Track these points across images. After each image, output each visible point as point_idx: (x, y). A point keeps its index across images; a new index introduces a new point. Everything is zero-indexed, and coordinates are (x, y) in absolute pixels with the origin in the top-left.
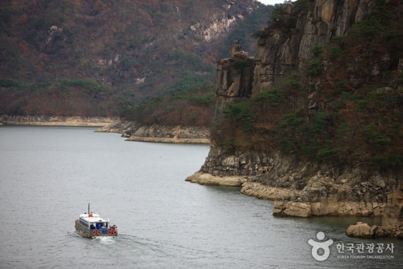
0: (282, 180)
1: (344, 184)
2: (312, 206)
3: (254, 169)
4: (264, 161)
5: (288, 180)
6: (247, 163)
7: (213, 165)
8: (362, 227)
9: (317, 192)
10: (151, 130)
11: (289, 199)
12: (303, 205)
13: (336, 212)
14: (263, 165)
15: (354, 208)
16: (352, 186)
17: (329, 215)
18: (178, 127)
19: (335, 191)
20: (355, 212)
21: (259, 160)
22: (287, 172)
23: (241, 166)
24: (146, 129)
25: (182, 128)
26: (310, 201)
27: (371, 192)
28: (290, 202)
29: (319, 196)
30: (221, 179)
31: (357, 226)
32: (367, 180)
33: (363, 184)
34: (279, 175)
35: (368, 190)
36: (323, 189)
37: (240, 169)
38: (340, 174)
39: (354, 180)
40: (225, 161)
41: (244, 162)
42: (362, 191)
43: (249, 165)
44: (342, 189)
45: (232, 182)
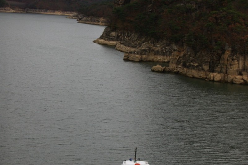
0: (133, 44)
1: (158, 47)
2: (141, 57)
3: (124, 38)
4: (129, 35)
5: (136, 44)
6: (121, 35)
7: (105, 36)
8: (159, 67)
9: (144, 50)
10: (90, 19)
11: (131, 53)
12: (137, 56)
13: (153, 60)
14: (128, 37)
15: (161, 58)
16: (162, 48)
17: (149, 61)
18: (102, 18)
19: (153, 50)
20: (162, 60)
21: (127, 34)
22: (136, 40)
23: (118, 37)
24: (87, 18)
25: (104, 18)
26: (141, 54)
27: (170, 52)
28: (131, 54)
29: (145, 52)
30: (108, 42)
31: (156, 66)
32: (169, 46)
33: (166, 47)
34: (132, 42)
35: (168, 51)
36: (147, 49)
37: (117, 38)
38: (157, 43)
39: (163, 46)
40: (111, 34)
41: (119, 35)
42: (166, 51)
43: (122, 36)
44: (156, 49)
45: (113, 44)
